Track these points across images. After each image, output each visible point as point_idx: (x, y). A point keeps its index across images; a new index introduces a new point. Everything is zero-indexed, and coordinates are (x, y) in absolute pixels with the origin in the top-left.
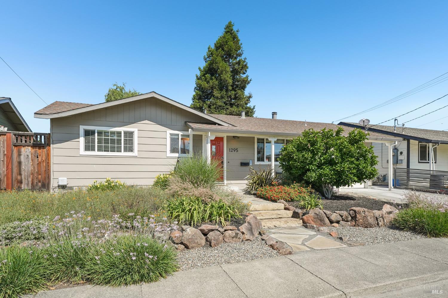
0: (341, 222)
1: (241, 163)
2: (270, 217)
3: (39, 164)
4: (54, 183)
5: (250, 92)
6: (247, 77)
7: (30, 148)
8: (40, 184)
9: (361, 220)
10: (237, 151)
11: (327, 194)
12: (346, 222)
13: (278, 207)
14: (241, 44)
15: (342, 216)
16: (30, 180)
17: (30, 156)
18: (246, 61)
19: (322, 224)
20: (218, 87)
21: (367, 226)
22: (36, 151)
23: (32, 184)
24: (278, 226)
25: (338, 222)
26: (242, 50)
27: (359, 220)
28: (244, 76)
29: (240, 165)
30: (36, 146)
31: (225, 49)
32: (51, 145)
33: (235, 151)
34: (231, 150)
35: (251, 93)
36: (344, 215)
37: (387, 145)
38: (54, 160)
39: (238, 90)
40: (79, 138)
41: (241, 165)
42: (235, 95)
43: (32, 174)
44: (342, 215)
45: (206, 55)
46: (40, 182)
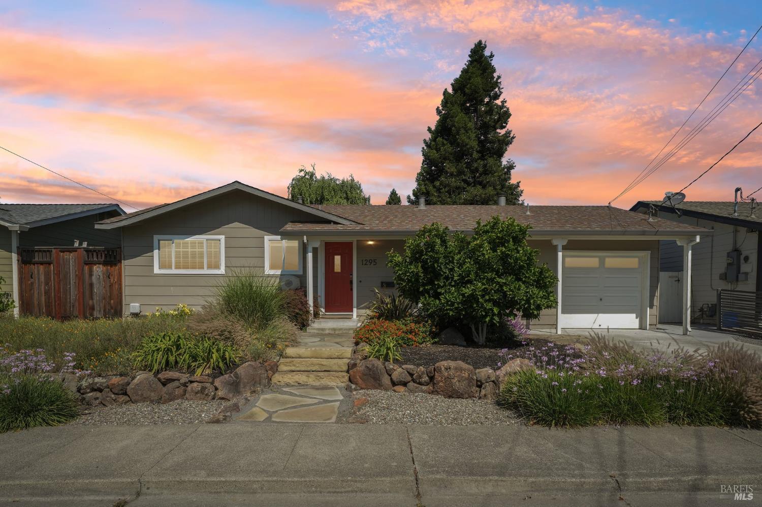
0: (411, 384)
1: (382, 283)
2: (309, 369)
3: (111, 286)
4: (126, 312)
5: (509, 159)
6: (509, 132)
7: (101, 266)
8: (112, 311)
9: (441, 384)
10: (375, 263)
11: (476, 338)
12: (418, 385)
13: (339, 354)
14: (499, 77)
15: (411, 375)
16: (102, 305)
17: (101, 277)
18: (505, 105)
19: (377, 385)
20: (453, 157)
21: (452, 394)
22: (107, 270)
23: (104, 311)
24: (302, 383)
25: (405, 384)
26: (499, 88)
27: (439, 383)
28: (502, 132)
29: (380, 285)
30: (108, 264)
31: (467, 91)
32: (123, 261)
33: (371, 263)
34: (364, 263)
35: (511, 160)
36: (415, 372)
37: (679, 244)
38: (126, 281)
39: (490, 157)
40: (153, 251)
41: (382, 286)
42: (485, 166)
43: (104, 299)
44: (411, 372)
45: (440, 106)
46: (112, 308)
